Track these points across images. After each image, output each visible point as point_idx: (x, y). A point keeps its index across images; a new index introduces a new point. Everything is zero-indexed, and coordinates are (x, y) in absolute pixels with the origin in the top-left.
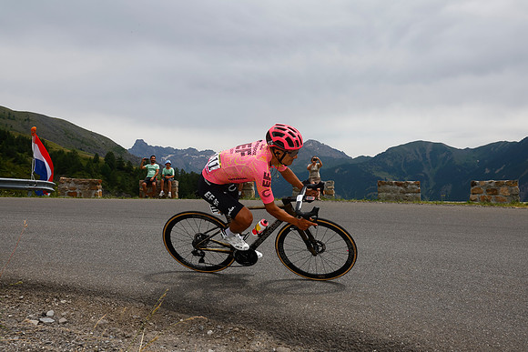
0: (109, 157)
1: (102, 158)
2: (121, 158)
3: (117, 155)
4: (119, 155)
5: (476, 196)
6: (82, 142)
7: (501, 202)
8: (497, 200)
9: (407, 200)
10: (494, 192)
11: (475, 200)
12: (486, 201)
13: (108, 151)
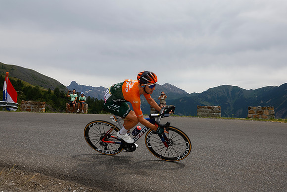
0: (56, 90)
1: (52, 91)
2: (63, 91)
3: (61, 90)
4: (62, 90)
5: (251, 115)
6: (42, 82)
7: (264, 118)
8: (262, 117)
9: (213, 116)
10: (261, 113)
11: (250, 117)
12: (256, 118)
13: (56, 87)
